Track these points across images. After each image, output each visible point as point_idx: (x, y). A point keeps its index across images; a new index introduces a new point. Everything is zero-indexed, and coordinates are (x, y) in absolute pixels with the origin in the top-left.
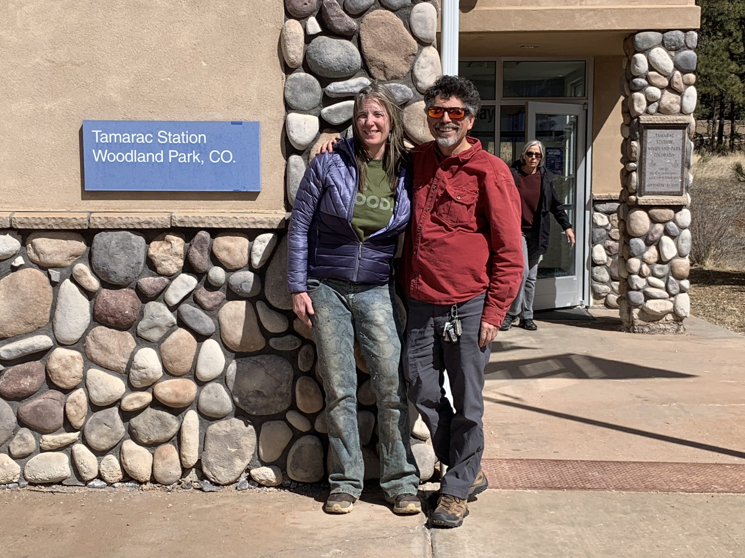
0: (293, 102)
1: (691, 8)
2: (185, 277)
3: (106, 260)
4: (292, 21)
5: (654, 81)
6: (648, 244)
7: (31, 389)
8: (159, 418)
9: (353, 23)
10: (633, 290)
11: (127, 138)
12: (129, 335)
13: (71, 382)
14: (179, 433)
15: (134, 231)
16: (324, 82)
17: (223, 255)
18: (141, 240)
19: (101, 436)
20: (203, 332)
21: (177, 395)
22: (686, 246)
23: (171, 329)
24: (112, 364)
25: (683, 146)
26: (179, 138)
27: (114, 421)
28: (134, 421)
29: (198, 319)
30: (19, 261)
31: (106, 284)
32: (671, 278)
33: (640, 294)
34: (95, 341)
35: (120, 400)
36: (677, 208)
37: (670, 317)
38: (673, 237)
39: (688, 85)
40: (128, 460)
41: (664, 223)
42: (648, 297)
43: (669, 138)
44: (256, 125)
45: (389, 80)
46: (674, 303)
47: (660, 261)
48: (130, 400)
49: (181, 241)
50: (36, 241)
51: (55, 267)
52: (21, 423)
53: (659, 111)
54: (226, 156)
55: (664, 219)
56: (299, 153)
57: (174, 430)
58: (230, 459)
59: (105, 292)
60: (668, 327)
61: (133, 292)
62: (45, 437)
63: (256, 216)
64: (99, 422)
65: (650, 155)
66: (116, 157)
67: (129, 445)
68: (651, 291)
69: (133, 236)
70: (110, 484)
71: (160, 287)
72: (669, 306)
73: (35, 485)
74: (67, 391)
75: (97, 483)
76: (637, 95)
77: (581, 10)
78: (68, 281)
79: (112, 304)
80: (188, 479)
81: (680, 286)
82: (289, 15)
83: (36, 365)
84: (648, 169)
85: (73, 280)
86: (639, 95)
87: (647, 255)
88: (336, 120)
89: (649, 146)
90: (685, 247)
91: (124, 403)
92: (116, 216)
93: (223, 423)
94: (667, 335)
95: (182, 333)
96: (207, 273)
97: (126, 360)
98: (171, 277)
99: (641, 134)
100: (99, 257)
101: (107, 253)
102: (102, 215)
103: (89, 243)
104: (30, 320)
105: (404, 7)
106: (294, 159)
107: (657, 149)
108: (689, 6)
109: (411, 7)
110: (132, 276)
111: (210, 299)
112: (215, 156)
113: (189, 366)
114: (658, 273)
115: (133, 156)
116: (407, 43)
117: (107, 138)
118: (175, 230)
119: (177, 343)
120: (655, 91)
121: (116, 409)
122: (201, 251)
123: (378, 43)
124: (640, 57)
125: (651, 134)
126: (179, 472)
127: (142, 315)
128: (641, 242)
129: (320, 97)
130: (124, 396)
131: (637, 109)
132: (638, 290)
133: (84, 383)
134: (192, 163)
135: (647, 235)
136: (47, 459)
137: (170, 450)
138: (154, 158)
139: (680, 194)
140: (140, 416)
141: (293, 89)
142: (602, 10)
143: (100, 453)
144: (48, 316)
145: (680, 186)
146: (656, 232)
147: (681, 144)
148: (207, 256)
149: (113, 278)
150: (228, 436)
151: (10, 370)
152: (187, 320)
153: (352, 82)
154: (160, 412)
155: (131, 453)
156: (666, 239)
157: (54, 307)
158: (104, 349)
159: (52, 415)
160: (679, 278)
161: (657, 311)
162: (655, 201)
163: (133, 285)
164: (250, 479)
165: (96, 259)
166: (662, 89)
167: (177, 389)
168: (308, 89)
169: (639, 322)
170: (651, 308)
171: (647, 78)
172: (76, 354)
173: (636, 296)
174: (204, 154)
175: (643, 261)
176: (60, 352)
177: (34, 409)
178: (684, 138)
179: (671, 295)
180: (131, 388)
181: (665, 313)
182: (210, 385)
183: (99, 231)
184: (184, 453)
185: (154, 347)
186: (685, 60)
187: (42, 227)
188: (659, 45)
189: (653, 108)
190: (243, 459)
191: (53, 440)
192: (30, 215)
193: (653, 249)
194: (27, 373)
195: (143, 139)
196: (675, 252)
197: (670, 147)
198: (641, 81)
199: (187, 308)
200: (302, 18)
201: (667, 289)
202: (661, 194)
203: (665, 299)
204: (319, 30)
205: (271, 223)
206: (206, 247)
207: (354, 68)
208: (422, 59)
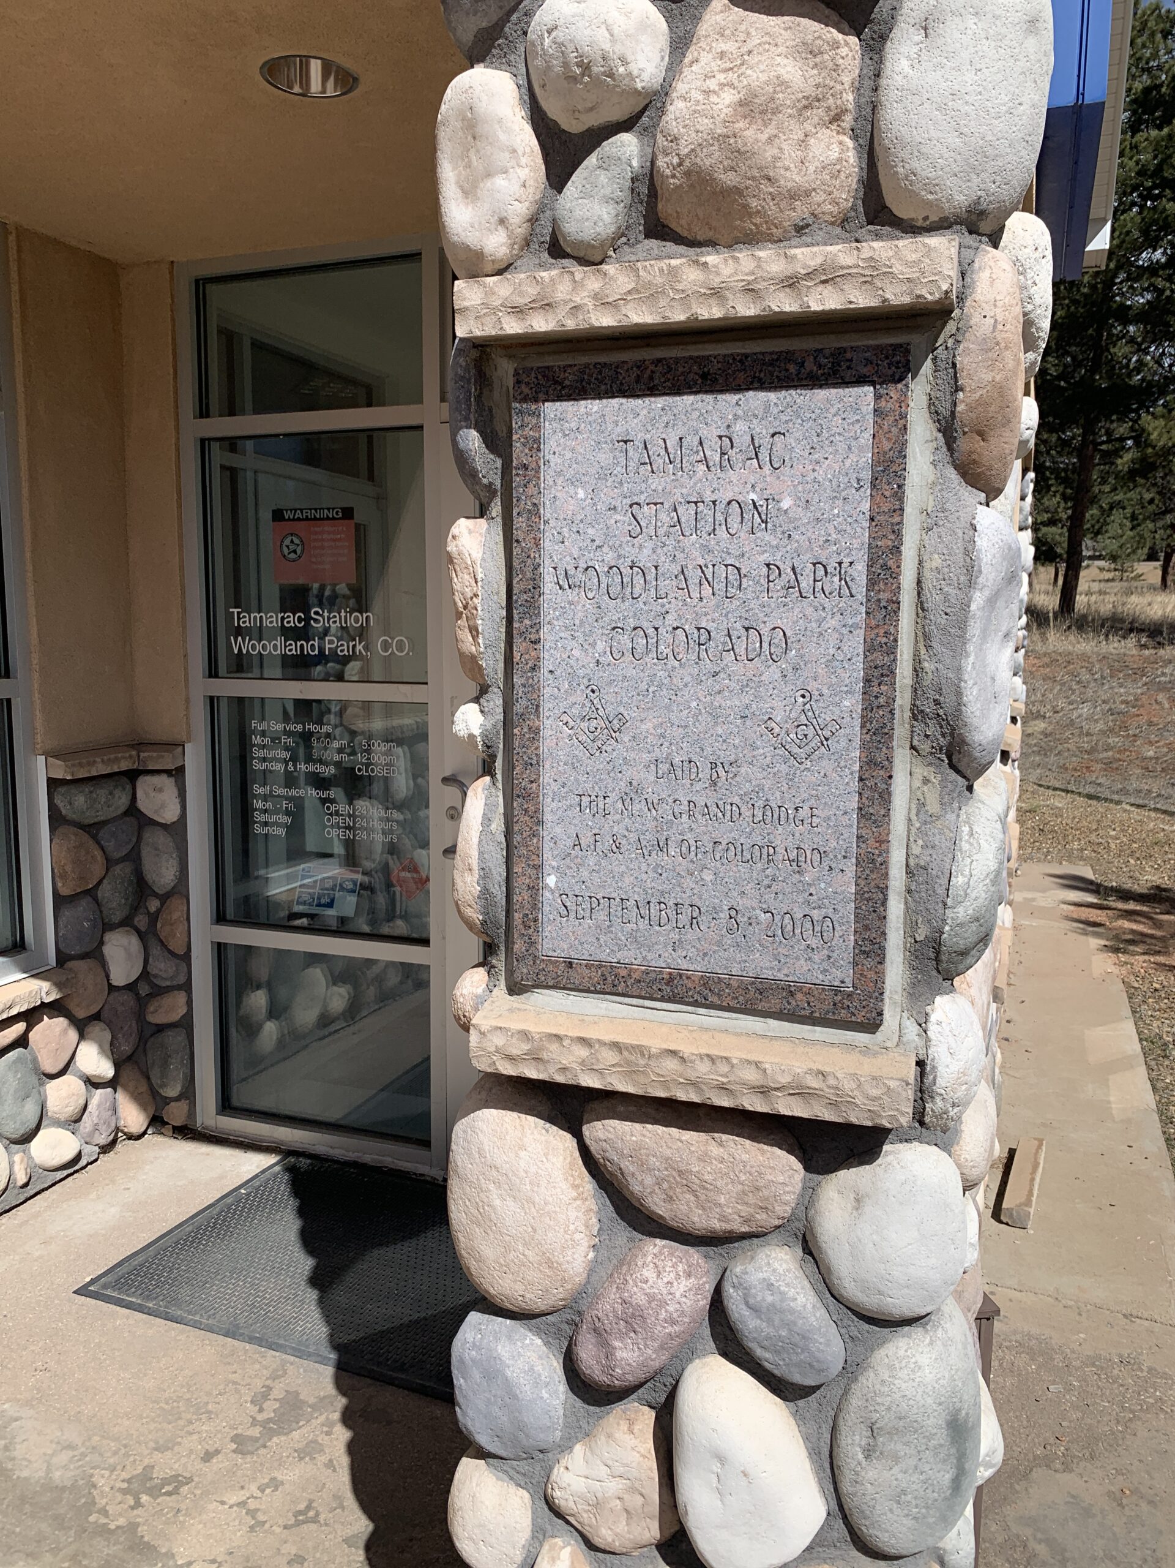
41: (702, 1242)
55: (705, 1214)
76: (465, 91)
86: (478, 95)
90: (898, 1497)
99: (504, 448)
131: (456, 216)
139: (844, 1008)
145: (845, 940)
146: (645, 1307)
147: (862, 534)
162: (610, 1057)
197: (754, 565)
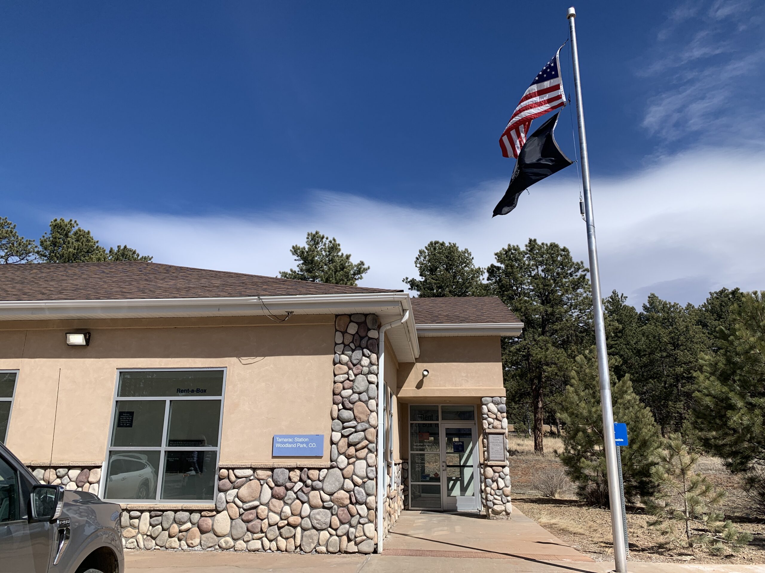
0: (334, 429)
1: (502, 389)
2: (299, 483)
3: (277, 477)
4: (335, 405)
5: (490, 416)
6: (493, 481)
7: (252, 519)
8: (289, 529)
9: (351, 406)
10: (488, 501)
11: (286, 440)
12: (282, 501)
13: (264, 517)
14: (295, 534)
15: (286, 468)
16: (343, 423)
17: (311, 476)
18: (288, 471)
19: (271, 535)
20: (304, 501)
21: (295, 521)
22: (508, 482)
23: (294, 500)
24: (276, 511)
25: (504, 442)
26: (301, 440)
27: (276, 530)
28: (281, 530)
29: (302, 496)
30: (252, 478)
31: (276, 485)
32: (503, 496)
33: (491, 503)
34: (272, 503)
35: (278, 523)
36: (503, 467)
37: (504, 513)
38: (503, 479)
39: (503, 418)
40: (279, 543)
41: (499, 473)
42: (494, 504)
43: (498, 438)
44: (323, 436)
45: (361, 422)
46: (505, 507)
47: (498, 489)
48: (281, 523)
49: (299, 471)
50: (258, 471)
51: (262, 479)
52: (248, 530)
53: (493, 427)
54: (314, 445)
55: (498, 471)
56: (335, 444)
57: (293, 534)
58: (310, 543)
59: (276, 487)
60: (504, 517)
61: (284, 488)
62: (254, 535)
63: (321, 464)
64: (271, 530)
65: (491, 445)
66: (282, 446)
67: (279, 538)
68: (495, 501)
69: (285, 470)
70: (273, 552)
71: (292, 486)
72: (503, 508)
73: (250, 551)
74: (262, 520)
75: (269, 551)
76: (484, 421)
77: (461, 389)
78: (265, 484)
79: (278, 491)
80: (297, 550)
81: (507, 499)
82: (334, 403)
83: (254, 511)
84: (491, 450)
85: (267, 484)
86: (485, 421)
87: (493, 486)
88: (346, 434)
89: (490, 441)
91: (279, 524)
92: (281, 464)
93: (308, 531)
94: (503, 521)
95: (298, 501)
96: (306, 482)
97: (280, 510)
98: (295, 483)
99: (487, 436)
100: (275, 477)
101: (277, 475)
102: (277, 463)
103: (273, 472)
104: (253, 496)
105: (366, 401)
106: (333, 446)
107: (493, 442)
108: (501, 388)
109: (368, 401)
110: (284, 482)
111: (306, 490)
112: (311, 445)
113: (299, 512)
114: (498, 494)
115: (287, 445)
116: (367, 411)
117: (280, 440)
118: (297, 468)
119: (296, 504)
120: (491, 420)
121: (276, 526)
122: (305, 475)
123: (358, 412)
124: (484, 407)
125: (490, 436)
126: (294, 548)
127: (286, 495)
128: (490, 480)
129: (342, 427)
130: (279, 521)
131: (485, 427)
132: (490, 501)
133: (267, 517)
134: (304, 447)
135: (492, 478)
136: (255, 542)
137: (292, 540)
138: (293, 446)
139: (504, 461)
140: (283, 529)
141: (334, 425)
142: (468, 389)
143: (271, 541)
144: (259, 495)
145: (503, 458)
146: (496, 476)
148: (306, 476)
149: (278, 483)
150: (310, 536)
151: (246, 512)
152: (299, 497)
153: (351, 423)
154: (289, 527)
155: (280, 540)
156: (500, 479)
157: (261, 492)
158: (274, 506)
159: (257, 527)
160: (507, 496)
161: (498, 510)
162: (494, 464)
163: (284, 485)
164: (316, 551)
165: (274, 477)
166: (493, 419)
167: (295, 519)
168: (338, 425)
169: (491, 515)
170: (496, 509)
171: (488, 415)
172: (266, 507)
173: (490, 504)
174: (307, 445)
175: (492, 488)
176: (261, 507)
177: (252, 525)
178: (503, 438)
179: (504, 503)
180: (281, 519)
181: (502, 511)
182: (305, 519)
183: (276, 468)
184: (296, 541)
185: (289, 506)
186: (501, 408)
187: (259, 467)
188: (491, 402)
189: (491, 426)
190: (314, 544)
191: (257, 536)
192: (256, 463)
193: (495, 483)
194: (251, 513)
195: (290, 440)
196: (504, 485)
197: (499, 442)
198: (485, 416)
199: (300, 493)
200: (338, 404)
201: (502, 501)
202: (496, 461)
203: (501, 505)
204: (342, 408)
205: (325, 466)
206: (306, 473)
207: (351, 419)
208: (371, 416)
